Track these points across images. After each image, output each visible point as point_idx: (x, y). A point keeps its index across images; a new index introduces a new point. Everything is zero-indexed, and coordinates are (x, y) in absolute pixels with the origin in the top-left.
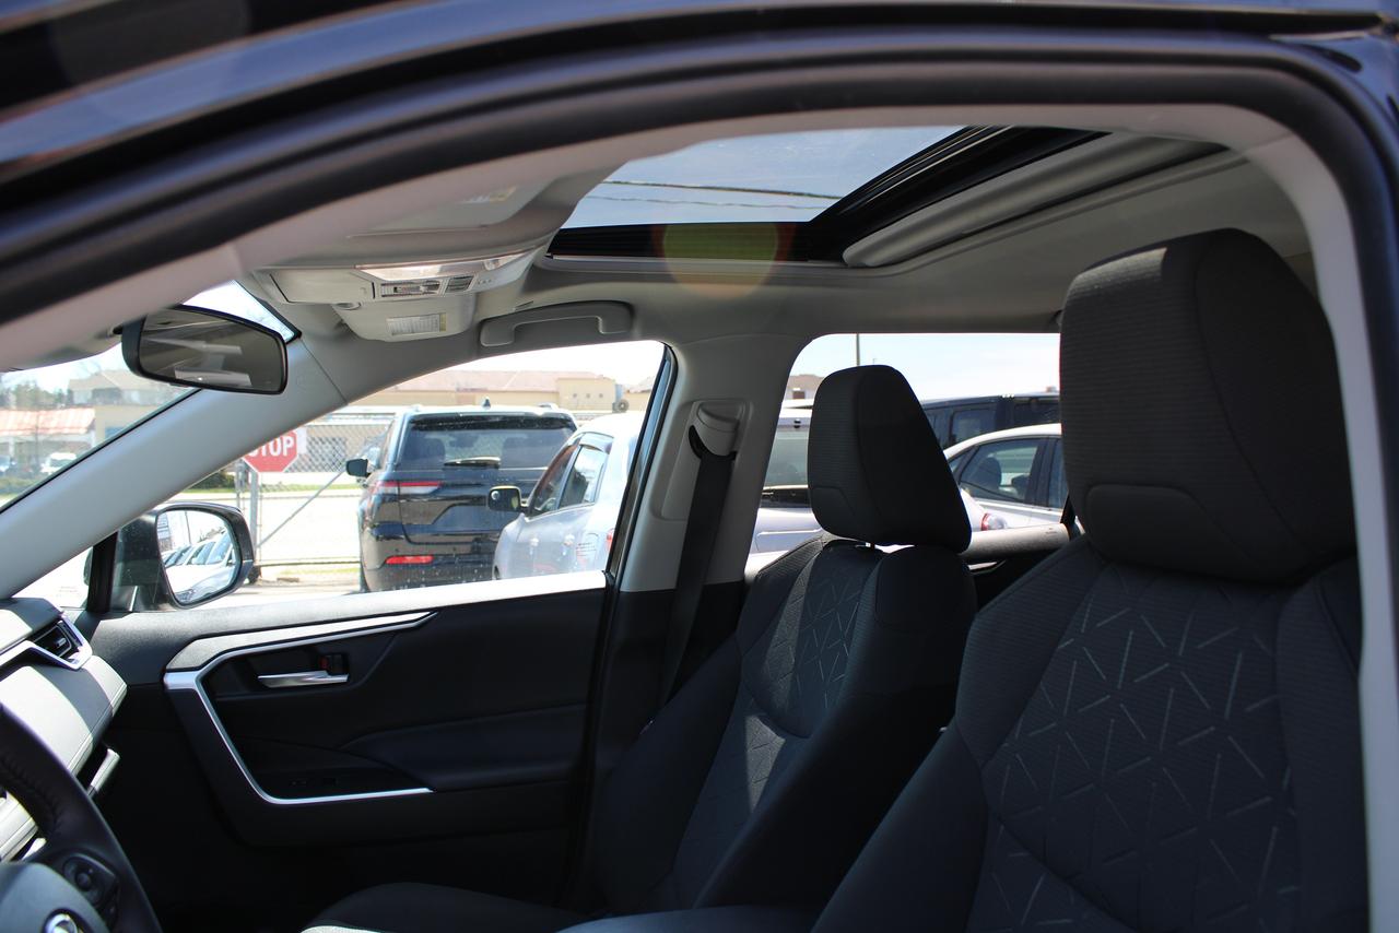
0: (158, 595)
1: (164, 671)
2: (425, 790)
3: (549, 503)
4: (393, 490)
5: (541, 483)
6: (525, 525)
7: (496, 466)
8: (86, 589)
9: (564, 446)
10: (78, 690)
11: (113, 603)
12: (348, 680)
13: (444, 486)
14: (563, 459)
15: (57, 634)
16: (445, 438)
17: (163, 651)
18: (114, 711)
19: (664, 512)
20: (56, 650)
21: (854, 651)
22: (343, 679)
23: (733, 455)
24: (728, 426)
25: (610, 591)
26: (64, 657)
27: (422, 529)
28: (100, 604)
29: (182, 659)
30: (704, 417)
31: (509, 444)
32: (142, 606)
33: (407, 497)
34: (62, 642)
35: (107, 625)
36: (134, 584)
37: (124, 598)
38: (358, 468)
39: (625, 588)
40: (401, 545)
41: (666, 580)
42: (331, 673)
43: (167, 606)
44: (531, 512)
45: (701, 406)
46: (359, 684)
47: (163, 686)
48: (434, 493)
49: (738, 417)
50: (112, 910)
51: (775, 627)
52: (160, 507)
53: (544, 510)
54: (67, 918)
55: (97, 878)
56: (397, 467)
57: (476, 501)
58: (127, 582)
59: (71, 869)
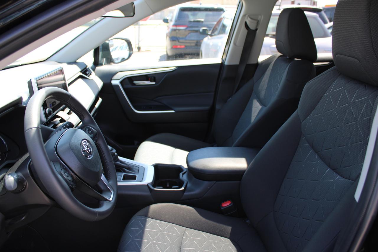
0: (110, 61)
1: (111, 80)
2: (173, 111)
3: (216, 33)
4: (175, 28)
5: (215, 27)
6: (209, 39)
7: (202, 22)
8: (93, 59)
9: (220, 18)
10: (92, 84)
11: (99, 62)
12: (156, 83)
13: (188, 27)
14: (220, 21)
15: (87, 71)
16: (189, 13)
17: (111, 75)
18: (100, 90)
19: (237, 44)
20: (86, 75)
21: (280, 86)
22: (154, 83)
23: (257, 29)
24: (256, 22)
25: (222, 64)
26: (88, 76)
27: (182, 38)
28: (96, 63)
29: (115, 77)
30: (249, 19)
31: (207, 16)
32: (106, 63)
33: (179, 30)
34: (87, 73)
35: (98, 68)
36: (104, 58)
37: (102, 61)
38: (166, 21)
39: (226, 63)
40: (177, 43)
41: (237, 62)
42: (151, 81)
43: (112, 64)
44: (211, 35)
45: (248, 16)
46: (158, 84)
47: (111, 84)
48: (186, 29)
49: (258, 19)
50: (96, 139)
51: (263, 77)
52: (110, 39)
53: (215, 35)
54: (86, 141)
55: (92, 132)
56: (176, 21)
57: (197, 31)
58: (103, 57)
59: (87, 130)
